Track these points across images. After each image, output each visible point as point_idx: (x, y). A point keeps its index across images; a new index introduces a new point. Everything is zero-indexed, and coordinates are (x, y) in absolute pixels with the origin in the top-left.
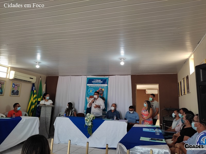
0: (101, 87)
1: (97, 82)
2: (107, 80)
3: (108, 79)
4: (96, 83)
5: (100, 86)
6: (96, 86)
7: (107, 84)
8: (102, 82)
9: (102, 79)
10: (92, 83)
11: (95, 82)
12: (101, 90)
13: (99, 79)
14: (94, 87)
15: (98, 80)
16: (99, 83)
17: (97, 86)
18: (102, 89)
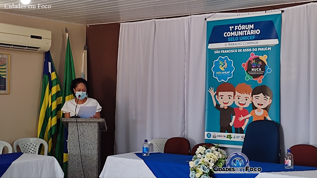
0: (256, 50)
1: (241, 33)
2: (276, 25)
3: (278, 19)
4: (239, 39)
5: (252, 47)
6: (238, 48)
7: (278, 37)
8: (258, 32)
9: (257, 23)
10: (225, 40)
11: (234, 34)
12: (257, 59)
13: (247, 24)
14: (232, 51)
15: (243, 27)
16: (247, 38)
17: (242, 48)
18: (261, 57)
